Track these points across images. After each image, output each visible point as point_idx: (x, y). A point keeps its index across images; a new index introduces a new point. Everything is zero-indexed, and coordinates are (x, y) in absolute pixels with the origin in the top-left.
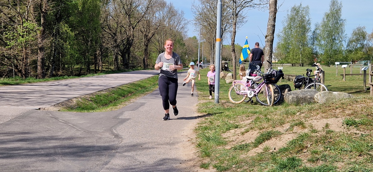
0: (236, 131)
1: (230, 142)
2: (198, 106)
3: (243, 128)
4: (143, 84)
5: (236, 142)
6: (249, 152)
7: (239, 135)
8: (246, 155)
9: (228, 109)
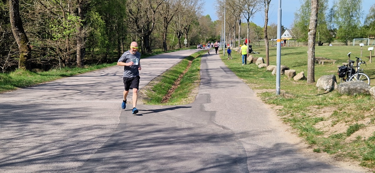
0: (324, 123)
1: (325, 132)
2: (259, 97)
3: (328, 120)
4: (179, 70)
5: (330, 132)
6: (346, 140)
7: (329, 126)
8: (344, 142)
9: (290, 100)
